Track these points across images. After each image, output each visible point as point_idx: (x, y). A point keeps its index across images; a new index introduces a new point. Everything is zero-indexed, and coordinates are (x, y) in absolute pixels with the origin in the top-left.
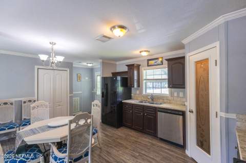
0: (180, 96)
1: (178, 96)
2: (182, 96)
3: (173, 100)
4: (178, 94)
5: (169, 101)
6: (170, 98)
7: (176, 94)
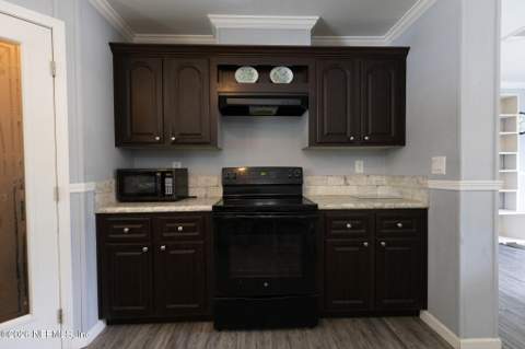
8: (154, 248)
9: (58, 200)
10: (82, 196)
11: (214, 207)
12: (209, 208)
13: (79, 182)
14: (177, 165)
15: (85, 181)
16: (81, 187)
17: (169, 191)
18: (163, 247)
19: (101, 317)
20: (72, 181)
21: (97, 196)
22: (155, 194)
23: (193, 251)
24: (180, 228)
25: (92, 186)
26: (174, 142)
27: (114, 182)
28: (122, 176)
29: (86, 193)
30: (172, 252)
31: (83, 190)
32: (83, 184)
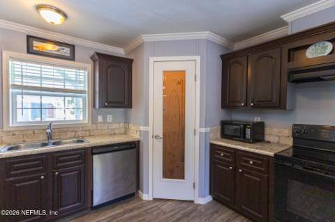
0: (108, 121)
1: (105, 122)
2: (111, 121)
3: (97, 129)
4: (105, 118)
5: (88, 133)
6: (90, 126)
7: (100, 119)
8: (235, 169)
9: (195, 134)
10: (204, 134)
11: (275, 155)
12: (272, 154)
13: (203, 128)
14: (257, 119)
15: (206, 127)
16: (203, 130)
17: (248, 136)
18: (240, 170)
19: (210, 194)
20: (200, 127)
21: (211, 134)
22: (239, 137)
23: (259, 180)
24: (251, 162)
25: (208, 129)
26: (252, 107)
28: (224, 124)
29: (206, 133)
30: (246, 175)
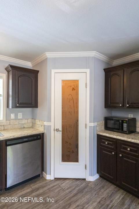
0: (19, 117)
1: (16, 118)
5: (2, 128)
6: (4, 122)
7: (12, 116)
9: (86, 128)
10: (93, 128)
13: (92, 123)
14: (131, 116)
15: (94, 122)
16: (92, 124)
17: (125, 129)
19: (98, 173)
20: (90, 122)
21: (97, 128)
22: (119, 129)
24: (129, 149)
25: (96, 124)
26: (128, 107)
27: (104, 122)
28: (107, 120)
29: (94, 126)
30: (124, 158)
31: (93, 125)
32: (93, 123)
